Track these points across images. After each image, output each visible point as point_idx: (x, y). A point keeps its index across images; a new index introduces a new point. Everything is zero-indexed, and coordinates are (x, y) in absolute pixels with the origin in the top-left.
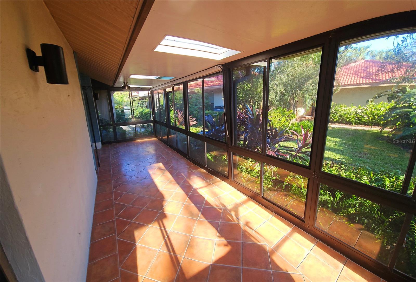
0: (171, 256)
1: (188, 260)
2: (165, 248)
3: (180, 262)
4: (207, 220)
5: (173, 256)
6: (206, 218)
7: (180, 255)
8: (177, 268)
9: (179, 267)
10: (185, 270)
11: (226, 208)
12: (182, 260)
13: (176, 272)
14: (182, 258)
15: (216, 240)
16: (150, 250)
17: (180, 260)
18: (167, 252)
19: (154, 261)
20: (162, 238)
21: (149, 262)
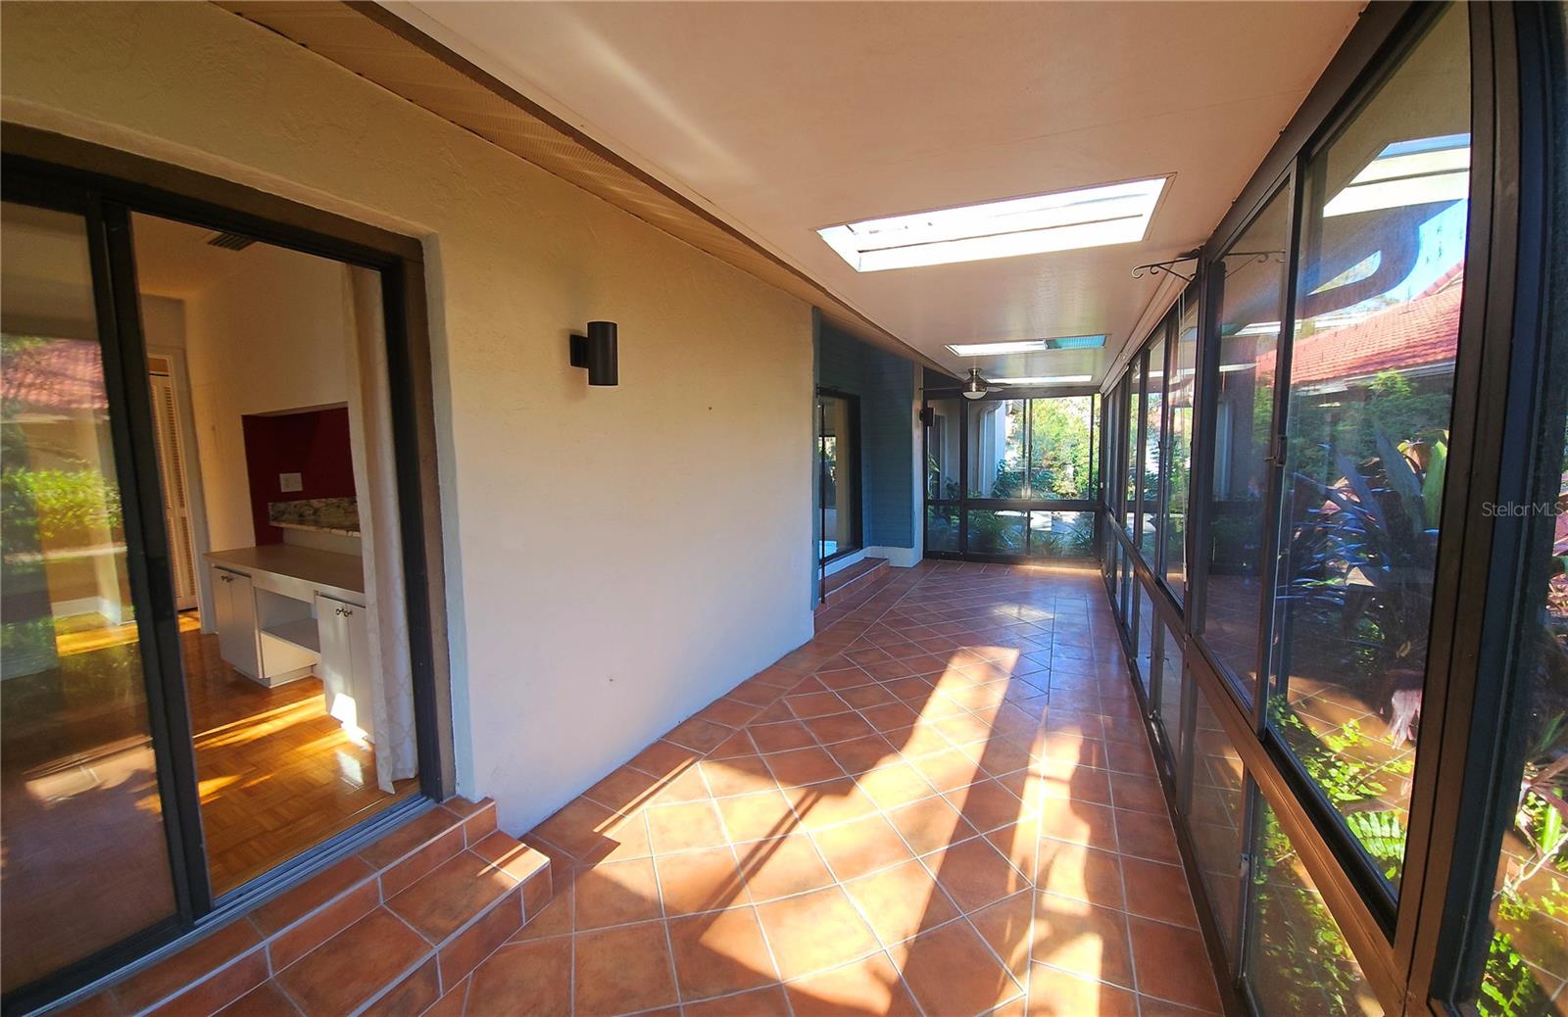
0: (733, 875)
1: (752, 917)
2: (745, 853)
3: (733, 903)
4: (938, 878)
5: (738, 879)
6: (943, 872)
7: (752, 892)
8: (713, 906)
9: (716, 907)
10: (716, 926)
11: (1040, 896)
12: (740, 904)
13: (704, 907)
14: (747, 901)
15: (884, 948)
16: (717, 827)
17: (737, 900)
18: (738, 860)
19: (696, 851)
20: (768, 830)
21: (687, 845)
